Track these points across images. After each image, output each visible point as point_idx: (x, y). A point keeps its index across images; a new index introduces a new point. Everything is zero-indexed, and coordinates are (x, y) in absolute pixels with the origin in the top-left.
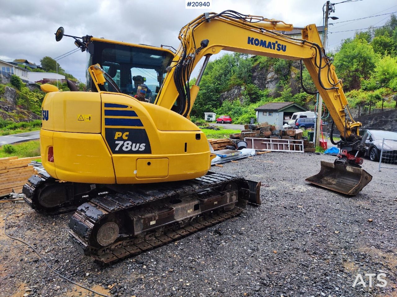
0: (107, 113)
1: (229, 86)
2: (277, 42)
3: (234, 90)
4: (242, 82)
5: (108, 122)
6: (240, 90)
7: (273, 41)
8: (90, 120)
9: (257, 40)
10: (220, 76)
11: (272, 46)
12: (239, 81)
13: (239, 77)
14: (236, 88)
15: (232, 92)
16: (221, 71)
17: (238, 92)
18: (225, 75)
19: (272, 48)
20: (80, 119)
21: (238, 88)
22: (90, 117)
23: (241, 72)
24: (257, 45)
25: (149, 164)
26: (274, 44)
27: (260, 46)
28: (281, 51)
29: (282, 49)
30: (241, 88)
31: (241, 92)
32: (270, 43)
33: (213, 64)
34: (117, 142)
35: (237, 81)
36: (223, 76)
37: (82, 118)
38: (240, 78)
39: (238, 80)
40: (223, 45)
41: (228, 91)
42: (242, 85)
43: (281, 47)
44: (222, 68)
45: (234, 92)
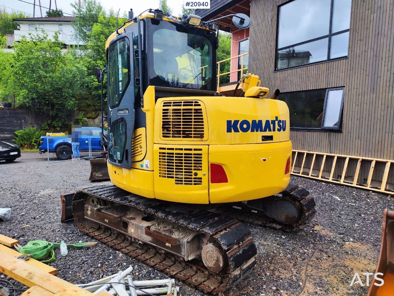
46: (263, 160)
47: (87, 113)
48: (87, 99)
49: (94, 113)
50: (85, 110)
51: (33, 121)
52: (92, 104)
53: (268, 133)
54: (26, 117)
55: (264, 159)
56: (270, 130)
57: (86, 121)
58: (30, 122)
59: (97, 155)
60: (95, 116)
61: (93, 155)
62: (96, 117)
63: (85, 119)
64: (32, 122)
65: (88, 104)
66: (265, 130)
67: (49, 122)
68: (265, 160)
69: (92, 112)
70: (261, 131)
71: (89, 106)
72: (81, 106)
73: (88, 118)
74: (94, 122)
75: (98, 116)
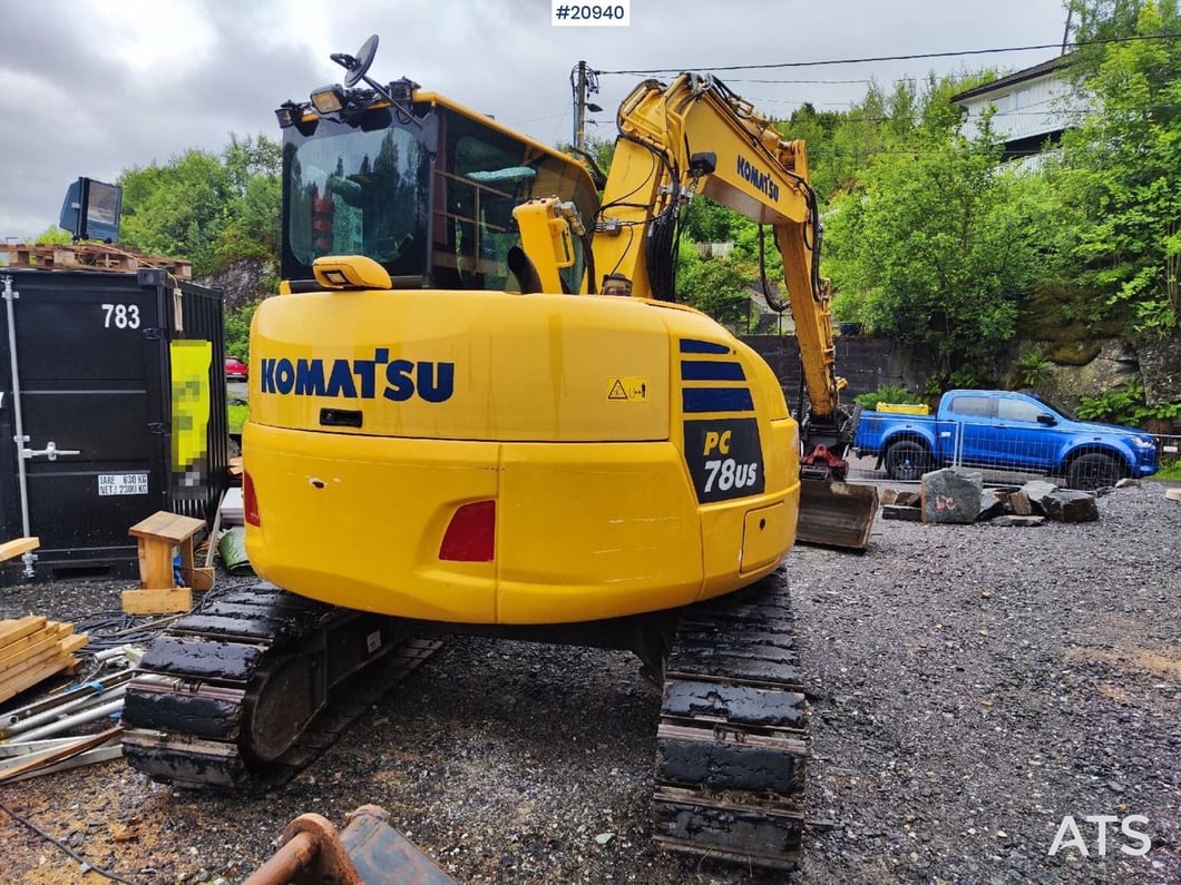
0: (689, 371)
1: (219, 259)
2: (769, 176)
3: (237, 272)
4: (262, 249)
5: (692, 400)
6: (258, 275)
7: (765, 171)
8: (644, 396)
9: (748, 164)
10: (184, 224)
12: (254, 247)
13: (252, 234)
14: (243, 268)
15: (229, 280)
16: (186, 209)
17: (251, 279)
18: (202, 224)
20: (614, 393)
21: (252, 269)
22: (643, 387)
23: (260, 218)
24: (747, 178)
25: (763, 523)
26: (766, 180)
27: (751, 182)
29: (774, 195)
30: (260, 267)
31: (263, 280)
32: (762, 176)
33: (148, 182)
34: (709, 465)
35: (247, 247)
36: (195, 225)
37: (620, 391)
38: (255, 237)
39: (250, 242)
41: (216, 276)
42: (265, 258)
43: (773, 189)
44: (184, 197)
45: (239, 280)
46: (315, 483)
47: (1058, 349)
48: (1067, 301)
49: (1081, 347)
50: (1053, 335)
51: (905, 370)
52: (1078, 318)
53: (340, 403)
54: (889, 359)
55: (317, 480)
56: (350, 393)
57: (1049, 374)
58: (896, 373)
59: (994, 479)
60: (1083, 355)
61: (988, 479)
62: (1090, 360)
63: (1050, 366)
64: (902, 372)
65: (1064, 317)
66: (333, 392)
67: (943, 375)
68: (319, 485)
69: (1076, 344)
70: (321, 392)
71: (1069, 322)
72: (1045, 325)
73: (1060, 363)
74: (1078, 376)
75: (1095, 357)
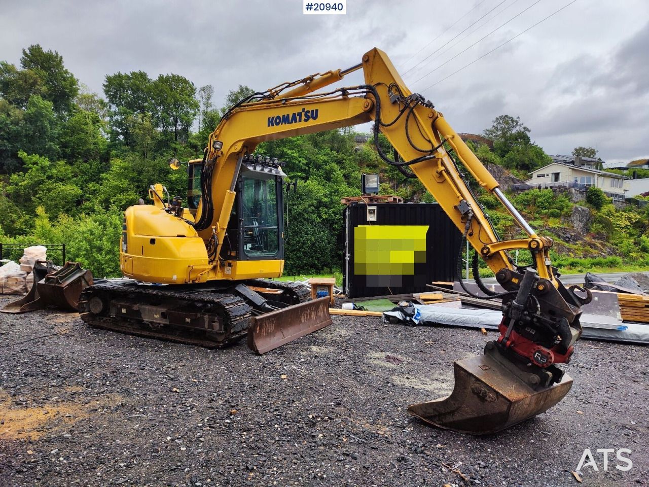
2: (304, 110)
7: (298, 110)
9: (278, 117)
11: (298, 117)
19: (298, 120)
24: (277, 124)
26: (300, 114)
27: (282, 124)
28: (311, 120)
29: (312, 117)
32: (294, 115)
40: (242, 139)
43: (310, 114)
